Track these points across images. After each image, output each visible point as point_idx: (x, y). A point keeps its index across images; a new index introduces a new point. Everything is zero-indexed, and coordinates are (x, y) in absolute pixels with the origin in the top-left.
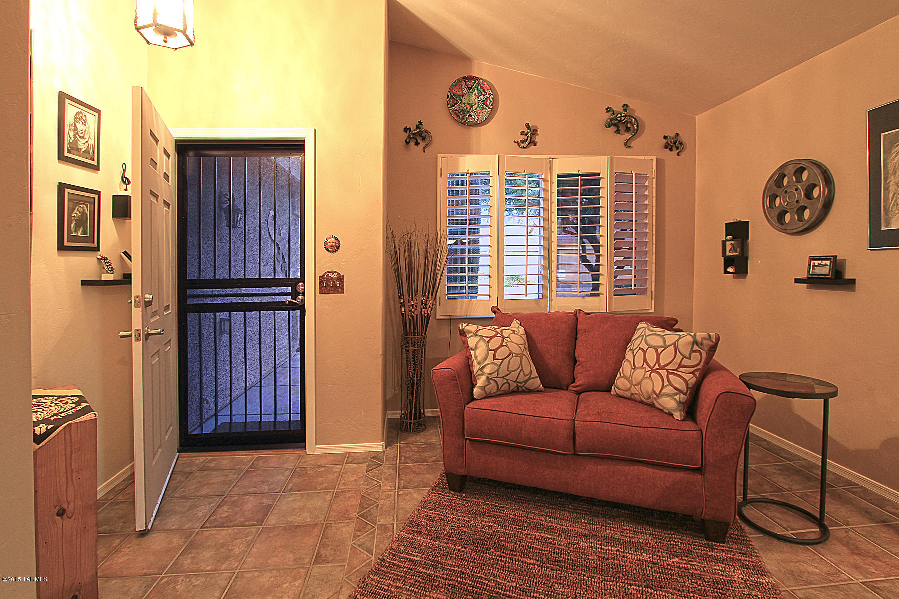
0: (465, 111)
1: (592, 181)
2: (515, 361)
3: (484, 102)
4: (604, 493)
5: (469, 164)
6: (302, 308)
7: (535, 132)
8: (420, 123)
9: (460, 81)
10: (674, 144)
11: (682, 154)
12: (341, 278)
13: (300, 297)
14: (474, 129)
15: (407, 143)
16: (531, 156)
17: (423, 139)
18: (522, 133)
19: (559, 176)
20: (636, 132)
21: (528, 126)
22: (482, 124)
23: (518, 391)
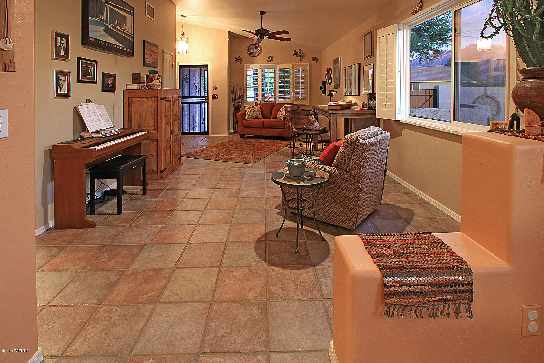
0: (252, 53)
1: (288, 70)
2: (255, 112)
3: (258, 50)
4: (268, 135)
5: (253, 67)
6: (207, 103)
7: (272, 58)
8: (239, 56)
9: (250, 45)
10: (315, 59)
11: (318, 62)
12: (217, 96)
13: (207, 100)
14: (255, 57)
15: (236, 61)
16: (271, 64)
17: (240, 60)
18: (269, 58)
19: (279, 69)
20: (303, 57)
21: (270, 56)
22: (257, 56)
23: (256, 118)
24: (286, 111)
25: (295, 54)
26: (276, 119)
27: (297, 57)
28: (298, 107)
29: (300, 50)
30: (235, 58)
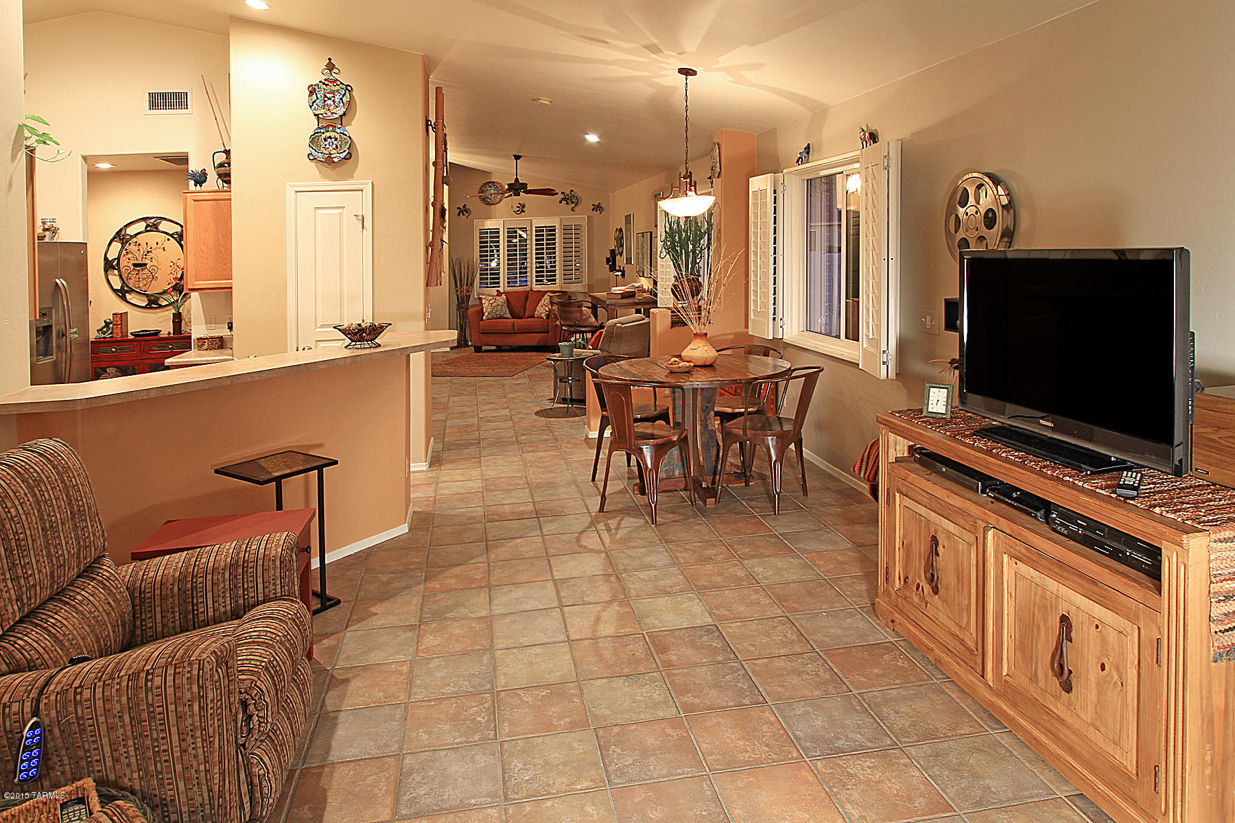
0: (488, 198)
1: (552, 230)
2: (499, 308)
4: (523, 344)
5: (490, 224)
7: (524, 206)
8: (465, 205)
9: (485, 184)
10: (598, 208)
11: (603, 213)
14: (492, 207)
15: (459, 215)
16: (522, 217)
17: (467, 212)
18: (518, 207)
19: (536, 227)
20: (577, 204)
21: (519, 204)
22: (497, 203)
23: (501, 318)
24: (552, 303)
25: (563, 199)
26: (534, 317)
27: (567, 204)
28: (570, 297)
29: (572, 191)
30: (458, 208)
